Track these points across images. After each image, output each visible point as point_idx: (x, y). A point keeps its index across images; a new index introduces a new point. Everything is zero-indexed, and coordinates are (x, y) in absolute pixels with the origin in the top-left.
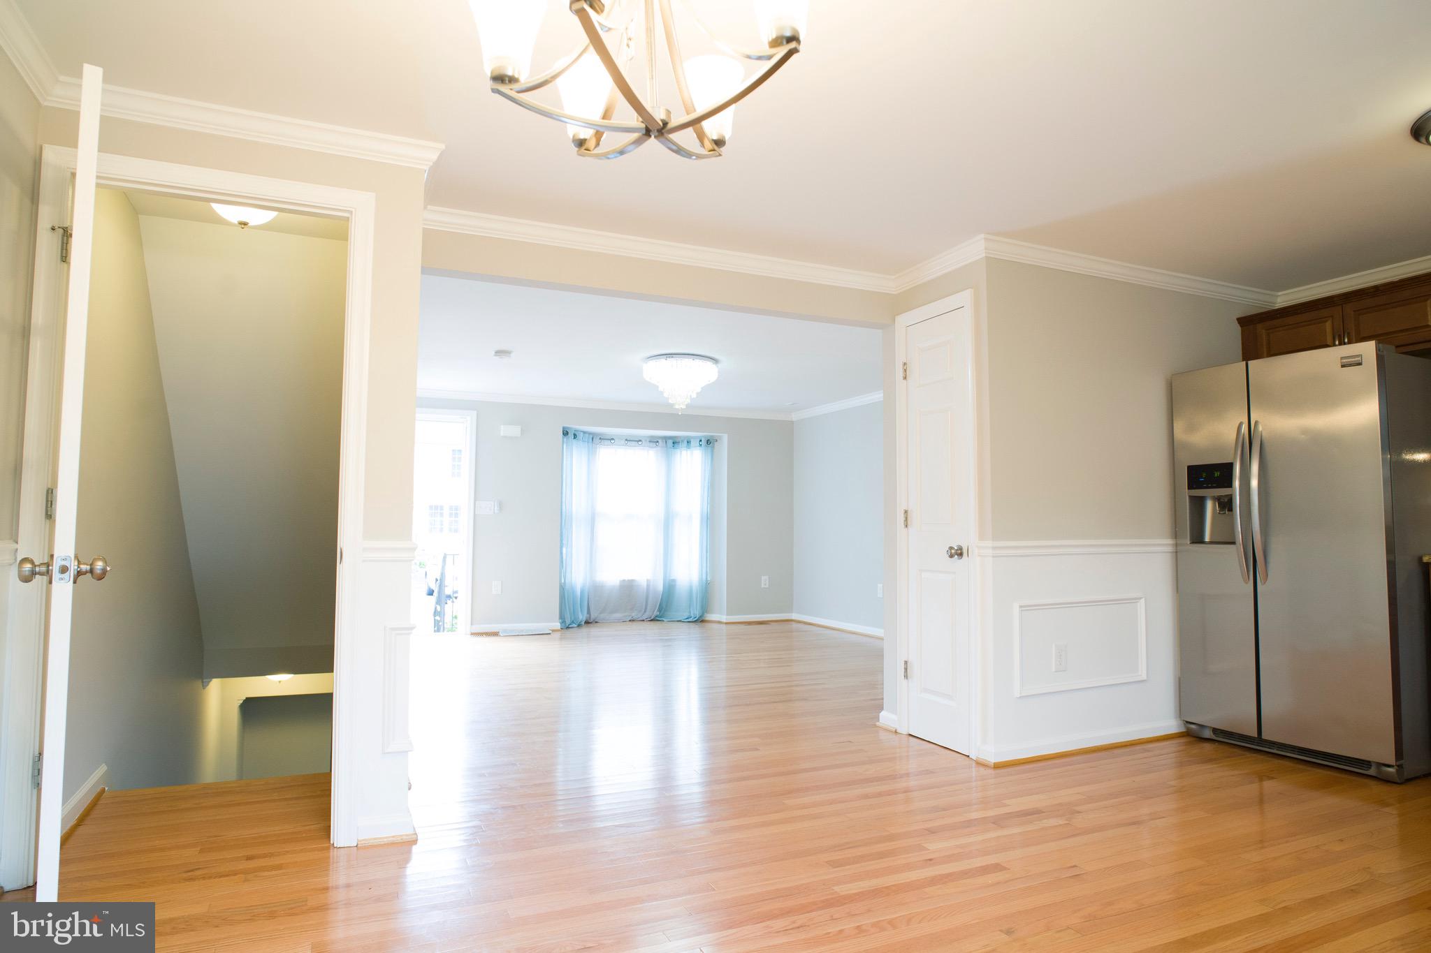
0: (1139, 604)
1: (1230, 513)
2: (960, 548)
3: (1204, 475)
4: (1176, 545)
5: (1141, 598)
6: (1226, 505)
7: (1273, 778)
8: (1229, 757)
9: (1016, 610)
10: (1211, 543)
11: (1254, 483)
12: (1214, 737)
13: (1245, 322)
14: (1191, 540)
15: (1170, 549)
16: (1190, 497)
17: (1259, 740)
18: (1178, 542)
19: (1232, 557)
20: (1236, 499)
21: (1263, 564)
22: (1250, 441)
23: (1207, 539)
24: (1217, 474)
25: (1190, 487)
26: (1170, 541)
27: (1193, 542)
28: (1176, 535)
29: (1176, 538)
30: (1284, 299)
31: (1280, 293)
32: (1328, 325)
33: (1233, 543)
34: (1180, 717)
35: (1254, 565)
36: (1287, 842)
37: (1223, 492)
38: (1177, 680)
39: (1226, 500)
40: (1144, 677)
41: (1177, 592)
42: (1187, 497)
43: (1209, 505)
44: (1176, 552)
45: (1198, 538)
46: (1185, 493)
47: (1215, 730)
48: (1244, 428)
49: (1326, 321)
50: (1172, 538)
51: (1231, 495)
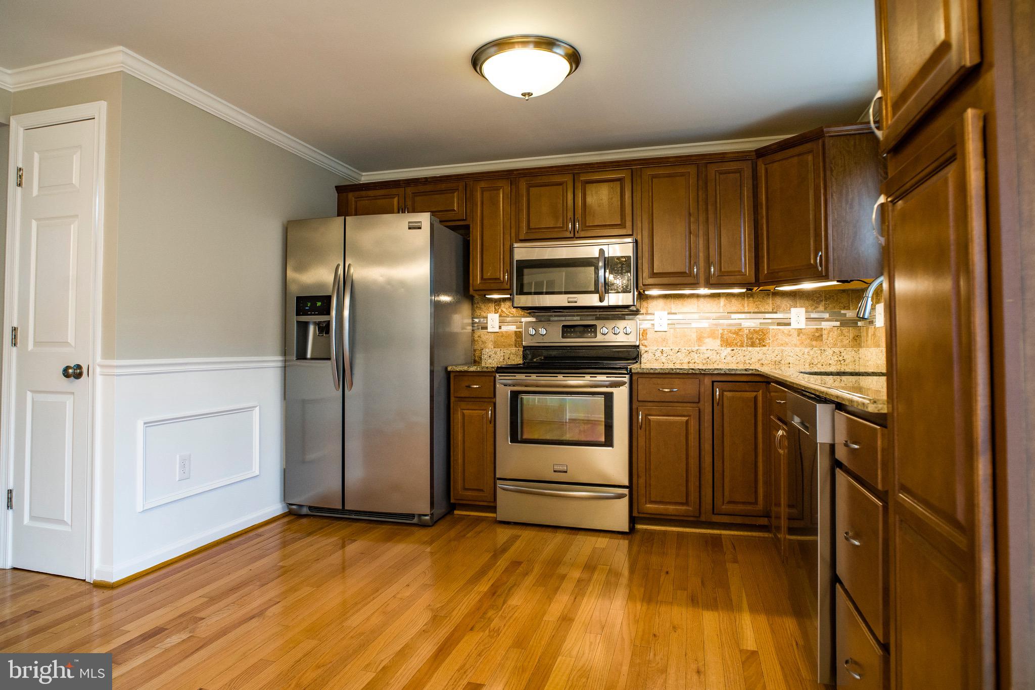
0: (254, 411)
1: (327, 335)
2: (79, 367)
3: (309, 304)
4: (285, 361)
5: (256, 407)
6: (324, 329)
7: (355, 540)
8: (321, 528)
9: (140, 425)
10: (312, 359)
11: (346, 313)
12: (310, 513)
13: (340, 189)
14: (297, 356)
15: (280, 364)
16: (297, 322)
17: (343, 510)
18: (287, 359)
19: (327, 370)
20: (332, 324)
21: (350, 373)
22: (345, 282)
23: (309, 356)
24: (319, 304)
25: (298, 314)
26: (281, 358)
27: (298, 359)
28: (285, 353)
29: (285, 355)
30: (367, 177)
31: (364, 174)
32: (396, 200)
33: (329, 359)
34: (284, 500)
35: (344, 376)
36: (374, 599)
37: (322, 318)
38: (283, 470)
39: (324, 325)
40: (257, 473)
41: (285, 399)
42: (295, 321)
43: (311, 329)
44: (285, 367)
45: (302, 356)
46: (294, 319)
47: (310, 508)
48: (341, 271)
49: (394, 198)
50: (282, 356)
51: (329, 321)
